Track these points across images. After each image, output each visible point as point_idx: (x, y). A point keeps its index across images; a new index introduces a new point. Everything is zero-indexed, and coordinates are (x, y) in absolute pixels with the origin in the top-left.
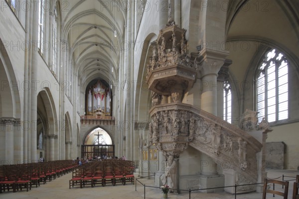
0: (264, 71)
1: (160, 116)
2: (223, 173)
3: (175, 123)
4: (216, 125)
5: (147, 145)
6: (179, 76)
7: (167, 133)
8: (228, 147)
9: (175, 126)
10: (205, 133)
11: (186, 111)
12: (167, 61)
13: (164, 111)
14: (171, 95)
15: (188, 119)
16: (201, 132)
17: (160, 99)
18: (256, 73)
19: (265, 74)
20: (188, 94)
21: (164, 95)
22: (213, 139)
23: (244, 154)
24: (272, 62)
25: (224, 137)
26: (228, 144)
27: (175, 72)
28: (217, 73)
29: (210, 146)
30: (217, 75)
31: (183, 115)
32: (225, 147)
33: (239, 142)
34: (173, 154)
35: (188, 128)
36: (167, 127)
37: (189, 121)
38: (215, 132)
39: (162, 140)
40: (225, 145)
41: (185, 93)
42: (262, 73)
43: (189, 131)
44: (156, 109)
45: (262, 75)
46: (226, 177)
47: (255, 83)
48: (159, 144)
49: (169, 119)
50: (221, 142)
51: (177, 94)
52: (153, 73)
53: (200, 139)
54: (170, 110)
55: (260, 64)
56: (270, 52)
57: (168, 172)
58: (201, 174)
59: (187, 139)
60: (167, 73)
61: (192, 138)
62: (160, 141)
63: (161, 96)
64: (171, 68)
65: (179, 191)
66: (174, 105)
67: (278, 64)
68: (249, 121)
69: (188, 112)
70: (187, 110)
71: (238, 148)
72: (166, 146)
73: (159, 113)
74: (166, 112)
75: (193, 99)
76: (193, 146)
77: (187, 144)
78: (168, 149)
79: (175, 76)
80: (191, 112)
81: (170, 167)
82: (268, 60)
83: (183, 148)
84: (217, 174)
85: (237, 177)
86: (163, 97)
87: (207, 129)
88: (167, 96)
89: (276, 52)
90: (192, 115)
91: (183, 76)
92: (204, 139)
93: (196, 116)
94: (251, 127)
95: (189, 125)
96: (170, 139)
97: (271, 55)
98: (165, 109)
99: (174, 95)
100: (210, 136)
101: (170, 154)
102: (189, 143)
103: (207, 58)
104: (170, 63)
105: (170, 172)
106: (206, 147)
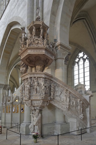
0: (78, 63)
1: (31, 80)
2: (69, 122)
3: (43, 87)
4: (67, 90)
5: (11, 102)
6: (46, 55)
7: (37, 93)
8: (73, 104)
9: (43, 89)
10: (60, 95)
11: (48, 79)
12: (38, 43)
13: (35, 77)
14: (35, 67)
15: (50, 85)
16: (57, 94)
17: (27, 68)
18: (74, 64)
19: (78, 64)
20: (48, 68)
21: (30, 66)
22: (65, 99)
23: (81, 109)
24: (81, 59)
25: (71, 98)
26: (73, 103)
27: (43, 52)
28: (65, 58)
29: (64, 104)
30: (64, 60)
31: (47, 82)
32: (72, 104)
33: (78, 101)
34: (39, 109)
35: (50, 91)
36: (36, 89)
37: (50, 86)
38: (66, 94)
39: (33, 98)
40: (71, 103)
41: (46, 67)
42: (76, 63)
43: (50, 93)
44: (29, 75)
45: (76, 65)
46: (70, 124)
47: (73, 68)
48: (30, 101)
49: (38, 83)
50: (70, 101)
51: (40, 67)
52: (27, 49)
53: (57, 98)
54: (39, 77)
55: (75, 59)
56: (80, 53)
57: (36, 122)
58: (55, 122)
59: (49, 98)
60: (38, 51)
61: (53, 98)
62: (31, 99)
63: (27, 66)
64: (41, 49)
65: (42, 136)
66: (43, 74)
67: (84, 60)
68: (81, 89)
69: (50, 80)
70: (50, 78)
71: (78, 105)
72: (35, 102)
73: (31, 78)
74: (36, 78)
75: (50, 72)
76: (52, 103)
77: (49, 101)
78: (36, 105)
79: (44, 54)
80: (52, 80)
81: (38, 118)
82: (80, 57)
83: (46, 105)
84: (65, 122)
85: (78, 124)
86: (29, 67)
87: (61, 93)
88: (32, 67)
89: (83, 54)
90: (52, 83)
91: (48, 55)
92: (60, 99)
93: (55, 83)
94: (82, 93)
95: (50, 89)
96: (39, 98)
97: (81, 55)
98: (36, 76)
99: (38, 67)
100: (63, 97)
101: (37, 109)
102: (50, 101)
103: (60, 48)
104: (40, 45)
105: (38, 122)
106: (61, 104)
